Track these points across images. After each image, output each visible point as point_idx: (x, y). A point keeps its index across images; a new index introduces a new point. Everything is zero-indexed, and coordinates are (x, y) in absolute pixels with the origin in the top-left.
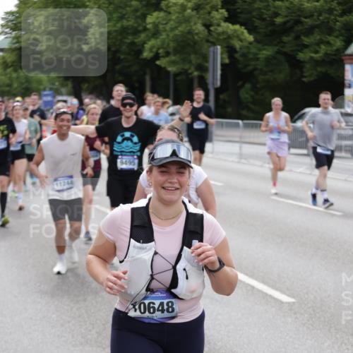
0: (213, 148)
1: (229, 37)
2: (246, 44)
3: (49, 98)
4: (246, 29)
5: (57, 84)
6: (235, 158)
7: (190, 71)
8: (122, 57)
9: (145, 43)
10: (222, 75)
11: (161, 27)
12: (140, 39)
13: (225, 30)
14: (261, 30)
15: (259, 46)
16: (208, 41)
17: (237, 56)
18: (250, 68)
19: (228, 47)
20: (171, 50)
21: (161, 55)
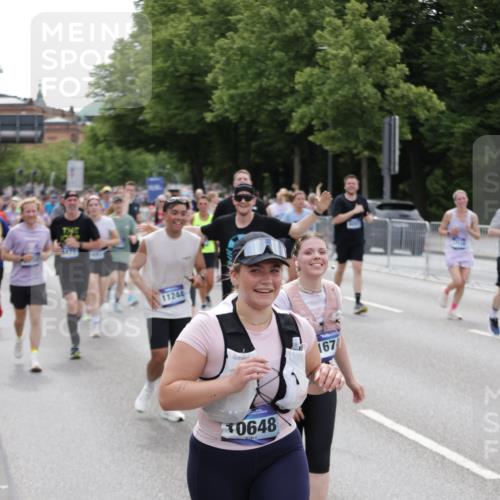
0: (389, 260)
1: (411, 104)
2: (435, 114)
3: (157, 187)
4: (435, 92)
5: (168, 166)
6: (419, 275)
7: (355, 151)
8: (260, 130)
9: (292, 110)
10: (401, 157)
11: (315, 89)
12: (285, 106)
13: (405, 93)
14: (456, 94)
15: (455, 116)
16: (381, 109)
17: (422, 130)
18: (440, 147)
19: (410, 118)
20: (329, 122)
21: (315, 128)
